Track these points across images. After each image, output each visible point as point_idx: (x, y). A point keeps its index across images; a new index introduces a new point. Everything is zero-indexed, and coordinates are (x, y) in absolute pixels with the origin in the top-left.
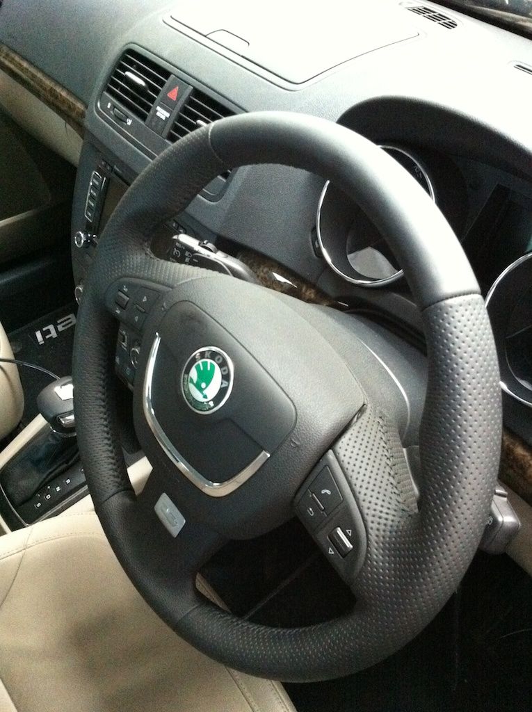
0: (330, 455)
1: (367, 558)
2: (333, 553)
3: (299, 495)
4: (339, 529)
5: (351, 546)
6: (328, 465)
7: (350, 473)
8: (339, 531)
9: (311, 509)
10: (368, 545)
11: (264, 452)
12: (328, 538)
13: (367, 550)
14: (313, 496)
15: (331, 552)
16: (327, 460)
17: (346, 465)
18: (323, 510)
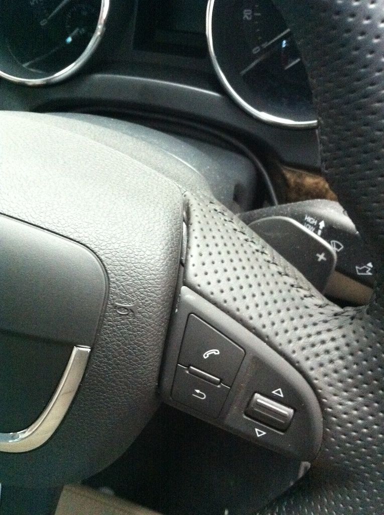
0: (187, 294)
1: (325, 415)
2: (264, 433)
3: (167, 381)
4: (257, 395)
5: (292, 411)
6: (193, 312)
7: (232, 305)
8: (260, 399)
9: (198, 391)
10: (319, 397)
11: (75, 350)
12: (245, 417)
13: (321, 403)
14: (192, 372)
15: (260, 433)
16: (188, 305)
17: (220, 297)
18: (219, 383)
